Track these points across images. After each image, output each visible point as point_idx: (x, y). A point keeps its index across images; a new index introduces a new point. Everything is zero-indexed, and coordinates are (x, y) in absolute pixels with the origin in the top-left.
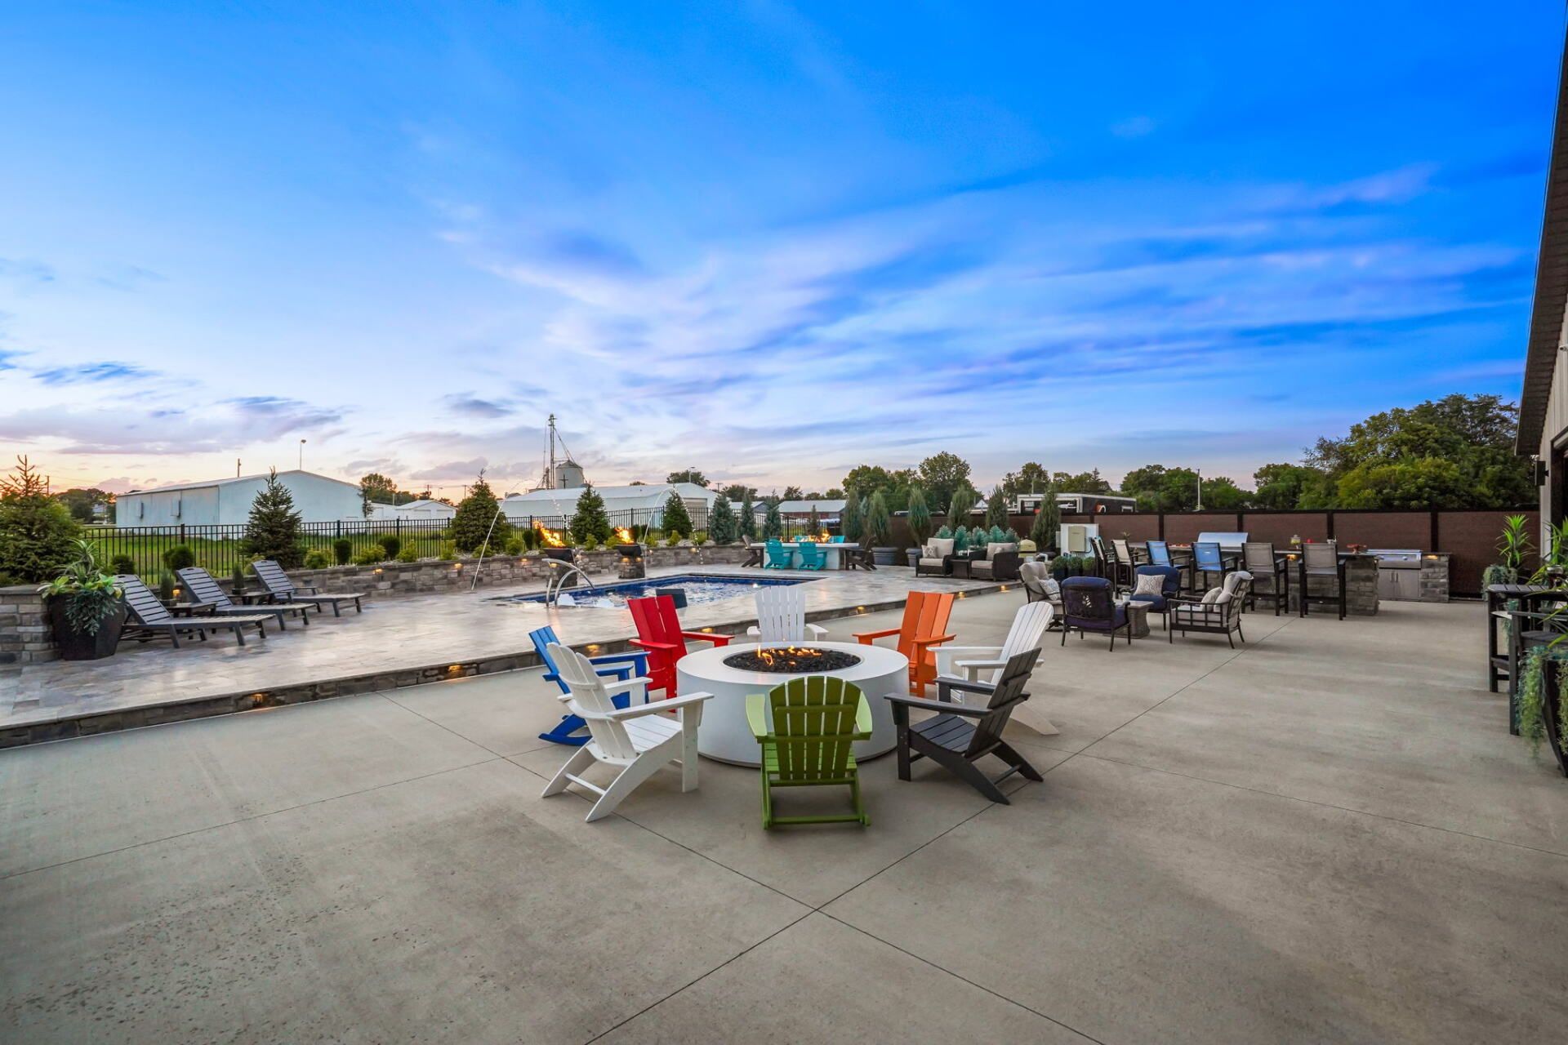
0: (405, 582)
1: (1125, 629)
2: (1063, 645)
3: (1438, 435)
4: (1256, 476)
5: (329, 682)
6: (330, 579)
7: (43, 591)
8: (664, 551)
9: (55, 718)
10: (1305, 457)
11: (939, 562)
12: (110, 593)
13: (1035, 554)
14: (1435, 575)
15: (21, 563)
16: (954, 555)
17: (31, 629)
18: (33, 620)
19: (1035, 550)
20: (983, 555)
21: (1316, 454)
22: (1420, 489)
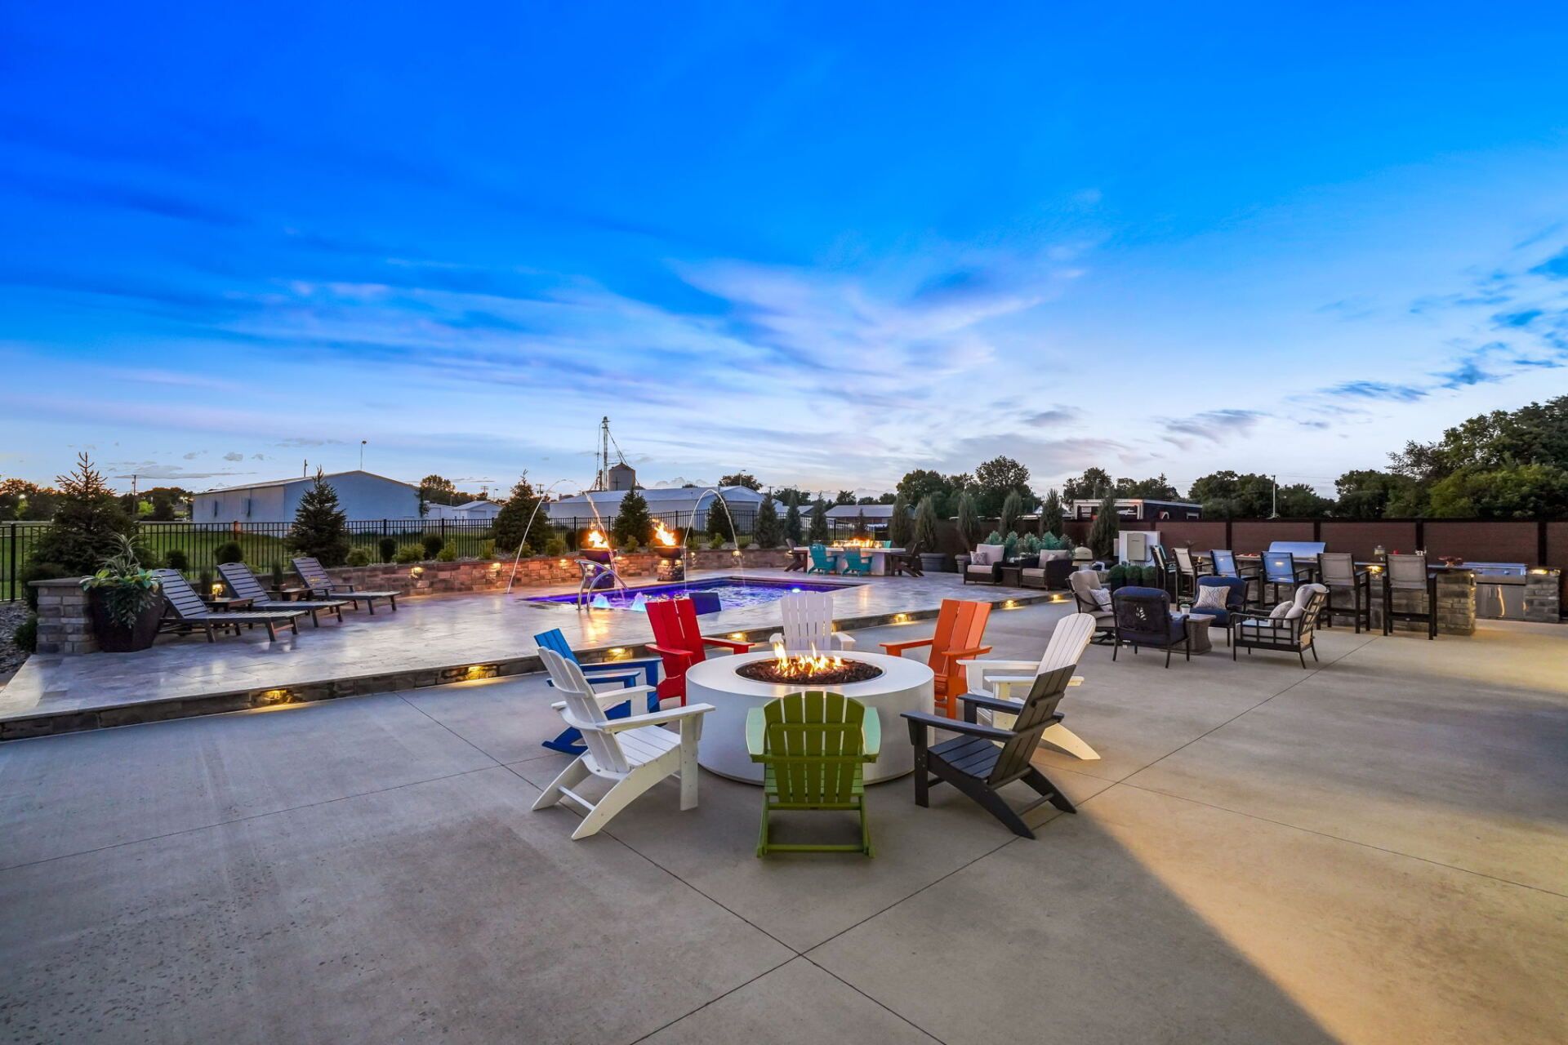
0: (444, 581)
1: (1184, 644)
2: (1114, 659)
3: (1546, 441)
4: (1337, 483)
5: (347, 680)
6: (369, 576)
7: (85, 583)
8: (707, 554)
9: (76, 709)
10: (1391, 463)
11: (988, 569)
12: (148, 587)
13: (1091, 562)
14: (1542, 592)
15: (79, 556)
16: (1005, 563)
17: (73, 620)
18: (75, 611)
19: (1091, 557)
20: (1034, 563)
21: (1405, 460)
22: (1524, 498)
